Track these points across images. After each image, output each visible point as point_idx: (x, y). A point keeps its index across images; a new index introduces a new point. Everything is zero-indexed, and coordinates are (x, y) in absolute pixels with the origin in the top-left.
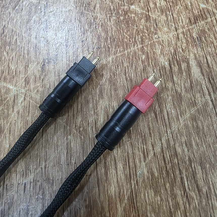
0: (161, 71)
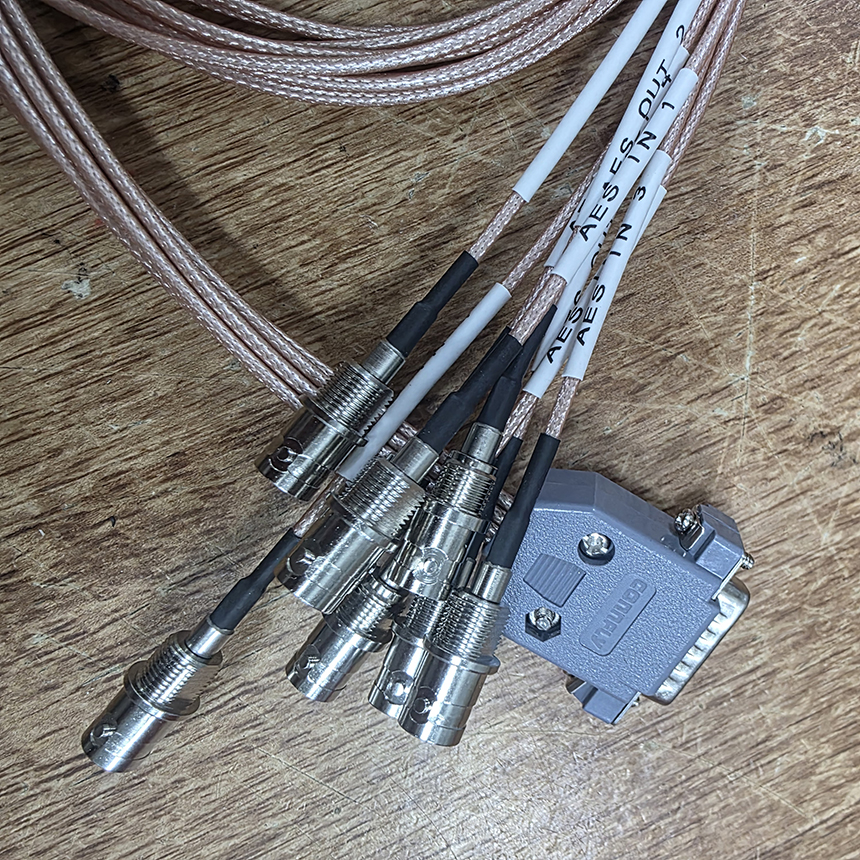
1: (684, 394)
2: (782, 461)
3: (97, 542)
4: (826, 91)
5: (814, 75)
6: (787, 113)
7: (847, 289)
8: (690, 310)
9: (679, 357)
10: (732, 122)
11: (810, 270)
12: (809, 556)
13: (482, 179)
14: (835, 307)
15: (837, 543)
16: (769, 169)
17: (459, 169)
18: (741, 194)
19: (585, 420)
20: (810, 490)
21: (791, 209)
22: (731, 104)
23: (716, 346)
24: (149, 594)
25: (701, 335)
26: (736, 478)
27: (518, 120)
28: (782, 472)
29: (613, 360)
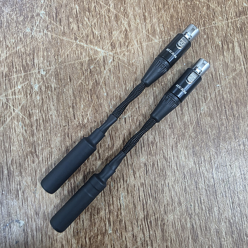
0: (217, 47)
1: (102, 70)
2: (130, 47)
3: (91, 244)
4: (32, 8)
5: (27, 10)
6: (34, 20)
7: (87, 16)
8: (79, 62)
9: (91, 68)
10: (32, 36)
11: (79, 25)
12: (160, 47)
13: (26, 108)
14: (91, 21)
15: (159, 38)
16: (48, 29)
17: (22, 113)
18: (52, 39)
19: (100, 100)
20: (141, 41)
21: (60, 26)
22: (27, 35)
23: (91, 57)
24: (110, 235)
25: (87, 60)
26: (131, 62)
27: (14, 94)
28: (133, 48)
29: (86, 87)
